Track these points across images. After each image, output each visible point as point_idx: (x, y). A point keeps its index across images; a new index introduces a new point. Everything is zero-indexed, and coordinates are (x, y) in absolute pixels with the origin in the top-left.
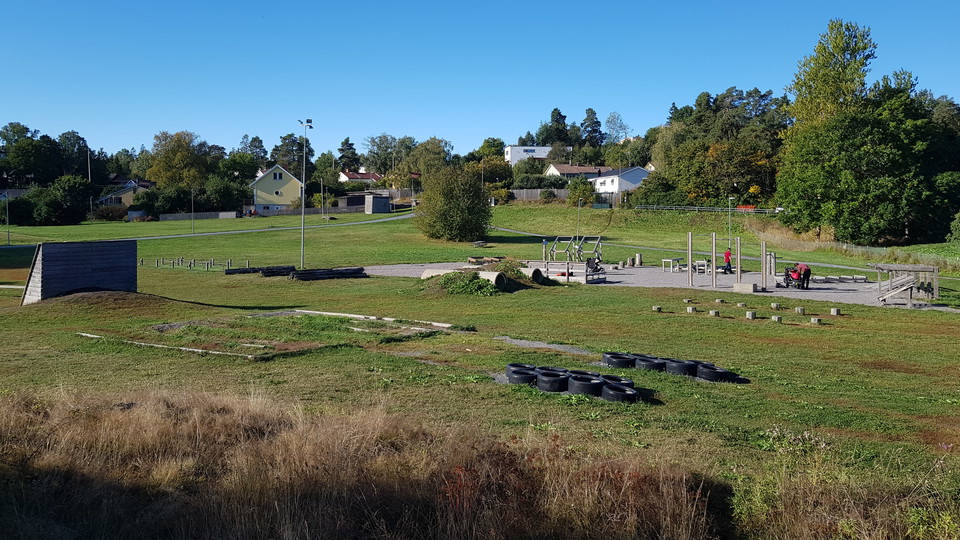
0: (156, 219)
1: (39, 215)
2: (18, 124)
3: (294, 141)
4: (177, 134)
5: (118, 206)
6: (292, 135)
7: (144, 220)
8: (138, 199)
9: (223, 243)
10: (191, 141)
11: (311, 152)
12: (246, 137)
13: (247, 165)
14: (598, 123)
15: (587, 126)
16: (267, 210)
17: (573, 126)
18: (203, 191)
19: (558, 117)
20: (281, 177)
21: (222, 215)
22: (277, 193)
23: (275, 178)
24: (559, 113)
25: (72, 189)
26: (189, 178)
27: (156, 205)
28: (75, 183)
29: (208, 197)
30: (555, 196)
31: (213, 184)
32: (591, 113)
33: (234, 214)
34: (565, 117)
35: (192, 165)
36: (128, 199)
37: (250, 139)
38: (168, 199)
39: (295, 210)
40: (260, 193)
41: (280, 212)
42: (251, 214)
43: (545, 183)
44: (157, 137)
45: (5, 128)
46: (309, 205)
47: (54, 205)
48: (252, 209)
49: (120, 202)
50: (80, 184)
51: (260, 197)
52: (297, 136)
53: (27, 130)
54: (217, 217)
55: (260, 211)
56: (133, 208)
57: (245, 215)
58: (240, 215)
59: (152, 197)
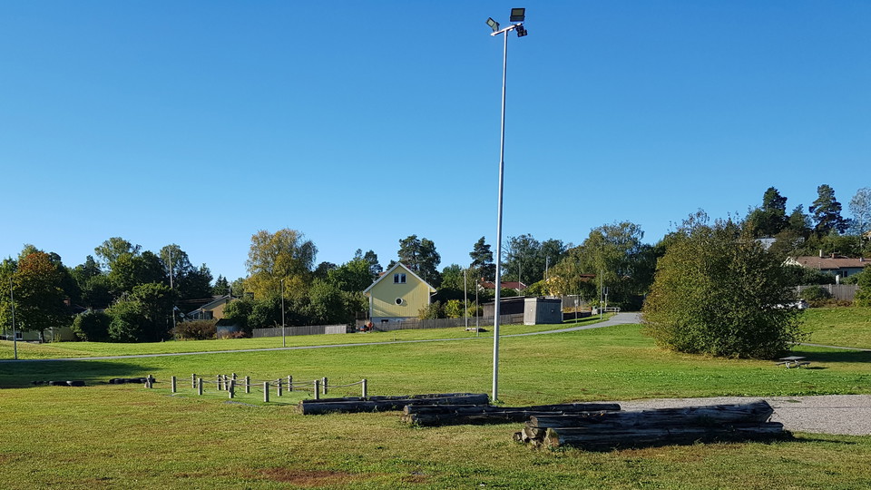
0: (248, 335)
1: (115, 331)
2: (120, 239)
3: (416, 245)
4: (279, 234)
5: (209, 322)
6: (414, 237)
7: (234, 337)
8: (229, 311)
9: (324, 358)
10: (294, 241)
11: (437, 259)
12: (359, 251)
13: (361, 275)
14: (837, 206)
15: (820, 210)
16: (386, 324)
17: (798, 211)
18: (306, 301)
19: (774, 199)
20: (404, 279)
21: (328, 328)
22: (399, 301)
23: (396, 280)
24: (777, 195)
25: (150, 299)
26: (290, 288)
27: (250, 318)
28: (154, 290)
29: (313, 308)
30: (829, 296)
31: (318, 292)
32: (826, 191)
33: (344, 327)
34: (785, 199)
35: (295, 271)
36: (219, 312)
37: (364, 254)
38: (264, 310)
39: (424, 324)
40: (377, 302)
41: (403, 324)
42: (366, 329)
43: (806, 277)
44: (255, 238)
45: (106, 243)
46: (442, 315)
47: (130, 318)
48: (367, 323)
49: (212, 317)
50: (160, 292)
51: (377, 308)
52: (420, 238)
53: (129, 245)
54: (323, 332)
55: (378, 324)
56: (222, 323)
57: (359, 330)
58: (352, 330)
59: (245, 308)
